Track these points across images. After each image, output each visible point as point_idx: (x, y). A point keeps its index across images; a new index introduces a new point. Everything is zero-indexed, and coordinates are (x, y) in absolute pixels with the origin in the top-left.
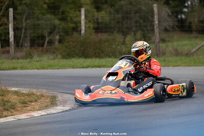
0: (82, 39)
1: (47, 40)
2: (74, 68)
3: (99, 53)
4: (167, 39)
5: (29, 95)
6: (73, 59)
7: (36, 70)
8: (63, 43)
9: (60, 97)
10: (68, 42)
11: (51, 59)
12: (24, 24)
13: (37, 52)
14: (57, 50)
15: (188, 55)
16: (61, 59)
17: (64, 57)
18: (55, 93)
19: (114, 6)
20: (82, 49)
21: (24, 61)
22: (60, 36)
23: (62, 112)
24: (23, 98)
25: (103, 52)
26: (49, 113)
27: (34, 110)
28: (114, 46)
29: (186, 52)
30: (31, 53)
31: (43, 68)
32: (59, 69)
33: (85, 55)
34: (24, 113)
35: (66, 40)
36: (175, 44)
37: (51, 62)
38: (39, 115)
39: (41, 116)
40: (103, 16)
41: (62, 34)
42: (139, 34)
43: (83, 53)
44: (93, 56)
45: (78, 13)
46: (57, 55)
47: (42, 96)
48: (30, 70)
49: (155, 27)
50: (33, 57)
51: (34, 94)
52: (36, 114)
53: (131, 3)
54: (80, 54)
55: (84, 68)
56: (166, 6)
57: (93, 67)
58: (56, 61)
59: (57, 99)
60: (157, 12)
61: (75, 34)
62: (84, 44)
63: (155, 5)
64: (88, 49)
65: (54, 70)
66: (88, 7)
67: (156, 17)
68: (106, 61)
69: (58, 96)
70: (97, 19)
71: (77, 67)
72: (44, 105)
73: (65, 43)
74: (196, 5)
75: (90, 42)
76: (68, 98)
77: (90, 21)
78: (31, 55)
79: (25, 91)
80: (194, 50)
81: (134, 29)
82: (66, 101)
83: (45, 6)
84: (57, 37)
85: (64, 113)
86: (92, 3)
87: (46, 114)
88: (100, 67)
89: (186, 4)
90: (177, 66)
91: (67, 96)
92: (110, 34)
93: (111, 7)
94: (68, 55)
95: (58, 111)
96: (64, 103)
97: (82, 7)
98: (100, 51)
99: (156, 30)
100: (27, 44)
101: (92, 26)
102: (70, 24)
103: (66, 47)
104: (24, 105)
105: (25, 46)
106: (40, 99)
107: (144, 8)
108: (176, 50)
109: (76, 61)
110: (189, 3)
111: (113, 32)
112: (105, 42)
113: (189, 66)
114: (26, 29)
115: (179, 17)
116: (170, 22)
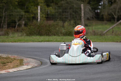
0: (38, 24)
1: (17, 24)
2: (33, 42)
3: (48, 33)
4: (89, 25)
5: (6, 58)
6: (33, 36)
7: (10, 43)
8: (27, 26)
9: (26, 60)
10: (30, 26)
11: (20, 36)
12: (4, 14)
13: (11, 31)
14: (23, 30)
15: (101, 35)
16: (26, 36)
17: (27, 35)
18: (22, 58)
19: (57, 4)
20: (39, 30)
21: (4, 37)
22: (25, 22)
23: (26, 69)
24: (3, 60)
25: (51, 32)
26: (19, 70)
27: (10, 68)
28: (57, 29)
29: (100, 33)
30: (8, 32)
31: (15, 42)
32: (24, 42)
33: (40, 34)
34: (4, 70)
35: (29, 25)
36: (94, 27)
37: (20, 38)
38: (13, 71)
39: (14, 71)
40: (51, 10)
41: (26, 21)
42: (72, 22)
43: (39, 33)
44: (45, 35)
45: (36, 8)
46: (23, 34)
47: (15, 59)
48: (7, 43)
49: (82, 18)
50: (9, 34)
51: (10, 58)
52: (11, 70)
53: (67, 3)
54: (37, 33)
55: (39, 42)
56: (88, 5)
57: (44, 41)
58: (23, 37)
59: (24, 61)
60: (83, 9)
61: (35, 21)
62: (39, 27)
63: (82, 5)
64: (42, 30)
65: (22, 43)
66: (42, 5)
67: (83, 12)
68: (52, 38)
69: (24, 59)
70: (48, 12)
71: (35, 42)
72: (16, 65)
73: (28, 27)
74: (106, 4)
75: (43, 26)
76: (30, 61)
77: (43, 13)
78: (8, 33)
79: (4, 56)
80: (105, 32)
81: (69, 18)
82: (29, 63)
83: (16, 3)
84: (24, 22)
85: (27, 70)
86: (44, 2)
87: (17, 70)
88: (49, 42)
89: (100, 4)
90: (95, 42)
91: (29, 59)
92: (55, 21)
93: (56, 5)
94: (30, 34)
95: (24, 69)
96: (27, 64)
97: (39, 5)
98: (49, 32)
99: (82, 20)
100: (6, 26)
101: (44, 16)
102: (31, 14)
103: (29, 29)
104: (4, 64)
105: (4, 28)
106: (13, 61)
107: (75, 6)
108: (94, 32)
109: (35, 38)
110: (102, 3)
111: (57, 20)
112: (52, 26)
113: (102, 42)
114: (5, 18)
115: (96, 11)
116: (91, 15)
